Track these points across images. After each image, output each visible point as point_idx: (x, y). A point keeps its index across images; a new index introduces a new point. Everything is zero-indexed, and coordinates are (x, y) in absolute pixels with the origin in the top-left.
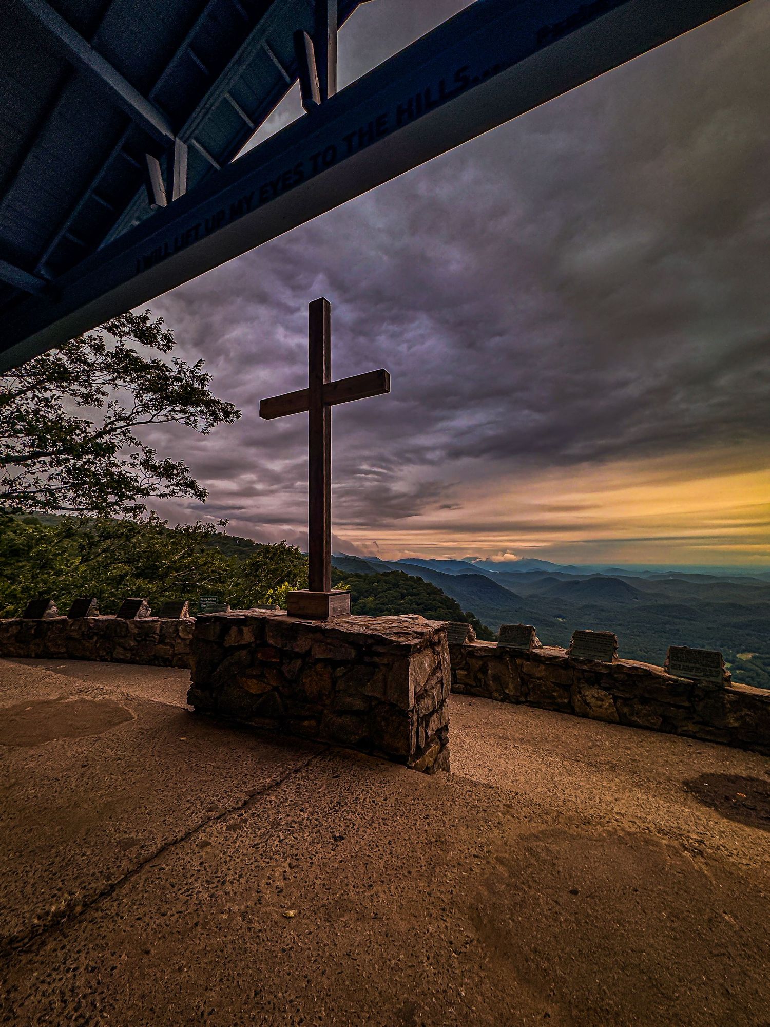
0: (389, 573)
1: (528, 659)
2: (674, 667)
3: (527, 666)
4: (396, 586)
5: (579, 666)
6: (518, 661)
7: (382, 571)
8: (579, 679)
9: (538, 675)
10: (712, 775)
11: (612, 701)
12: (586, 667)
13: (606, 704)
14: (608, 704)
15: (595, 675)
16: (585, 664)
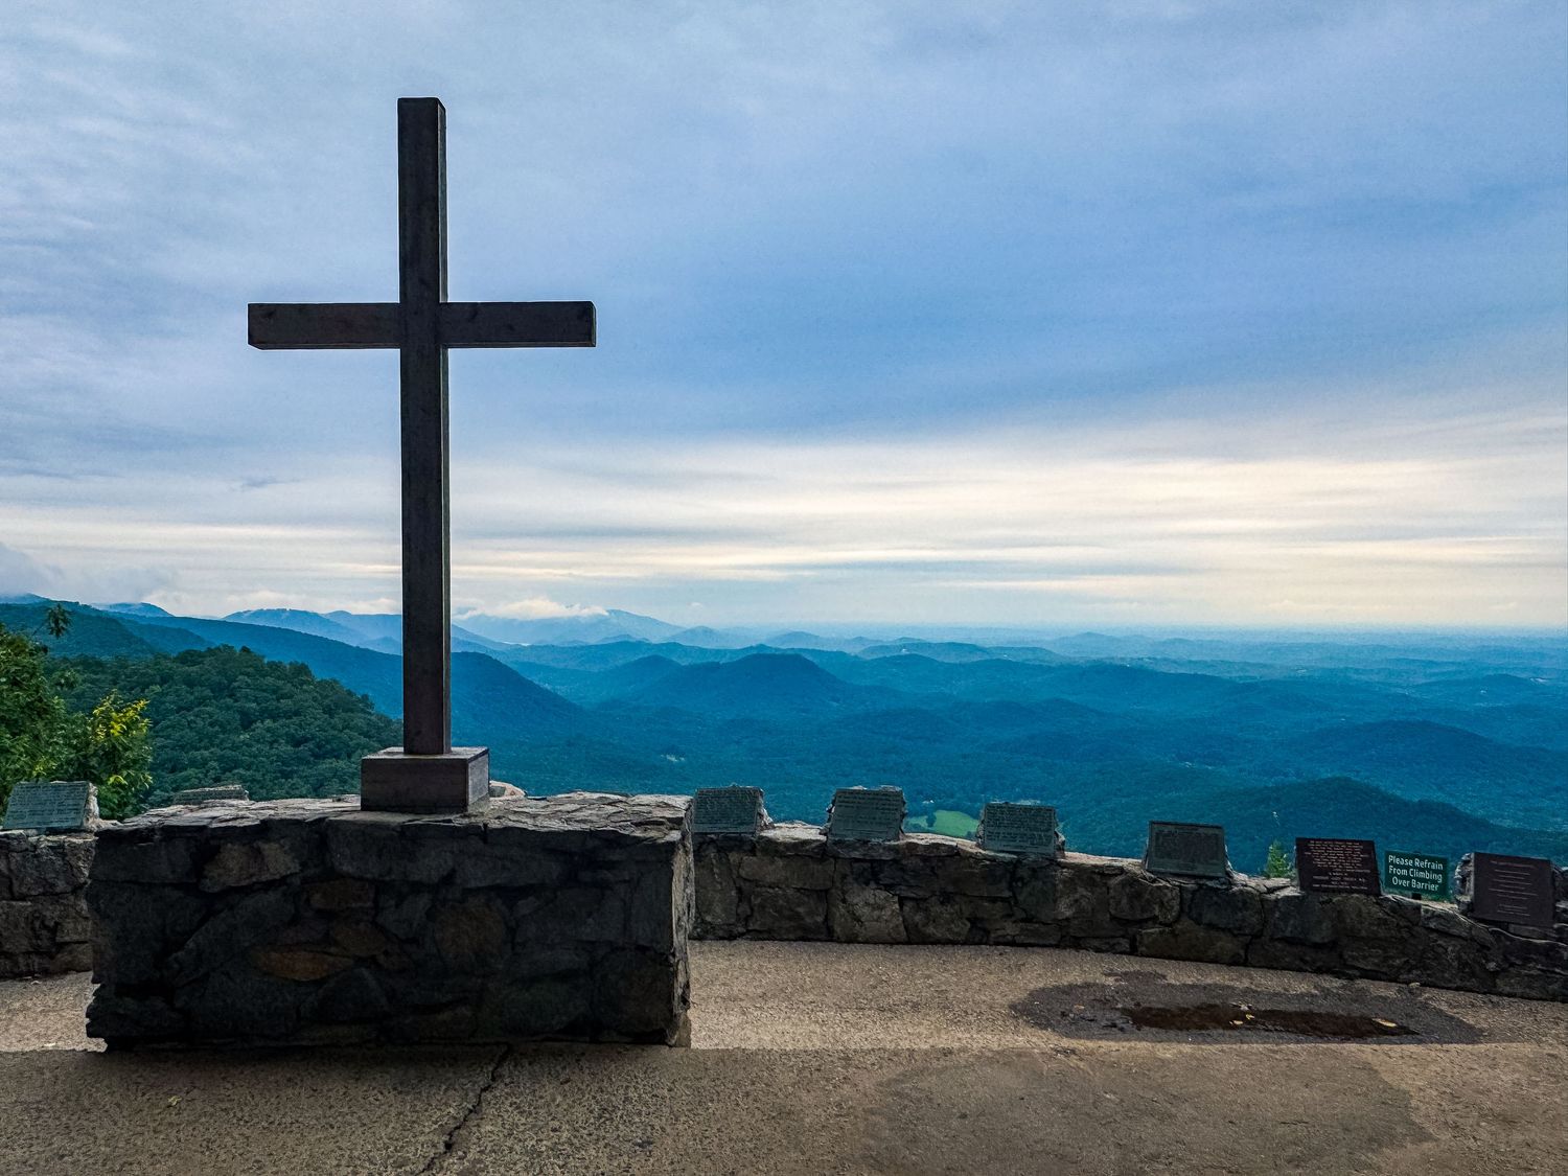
0: (201, 655)
1: (753, 851)
2: (991, 836)
3: (750, 865)
4: (223, 690)
5: (843, 853)
6: (734, 857)
7: (175, 649)
8: (844, 877)
9: (769, 879)
10: (1043, 990)
11: (897, 906)
12: (857, 853)
13: (887, 913)
14: (889, 913)
15: (872, 867)
16: (855, 849)
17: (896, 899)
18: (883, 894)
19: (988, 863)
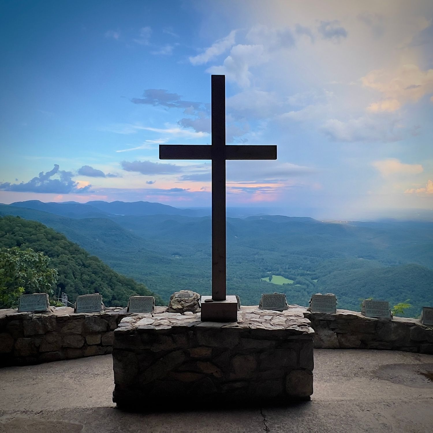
2: (367, 312)
11: (336, 336)
12: (322, 318)
13: (333, 338)
14: (334, 338)
15: (327, 322)
16: (321, 316)
17: (336, 333)
18: (332, 332)
19: (368, 321)
